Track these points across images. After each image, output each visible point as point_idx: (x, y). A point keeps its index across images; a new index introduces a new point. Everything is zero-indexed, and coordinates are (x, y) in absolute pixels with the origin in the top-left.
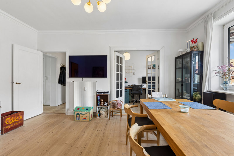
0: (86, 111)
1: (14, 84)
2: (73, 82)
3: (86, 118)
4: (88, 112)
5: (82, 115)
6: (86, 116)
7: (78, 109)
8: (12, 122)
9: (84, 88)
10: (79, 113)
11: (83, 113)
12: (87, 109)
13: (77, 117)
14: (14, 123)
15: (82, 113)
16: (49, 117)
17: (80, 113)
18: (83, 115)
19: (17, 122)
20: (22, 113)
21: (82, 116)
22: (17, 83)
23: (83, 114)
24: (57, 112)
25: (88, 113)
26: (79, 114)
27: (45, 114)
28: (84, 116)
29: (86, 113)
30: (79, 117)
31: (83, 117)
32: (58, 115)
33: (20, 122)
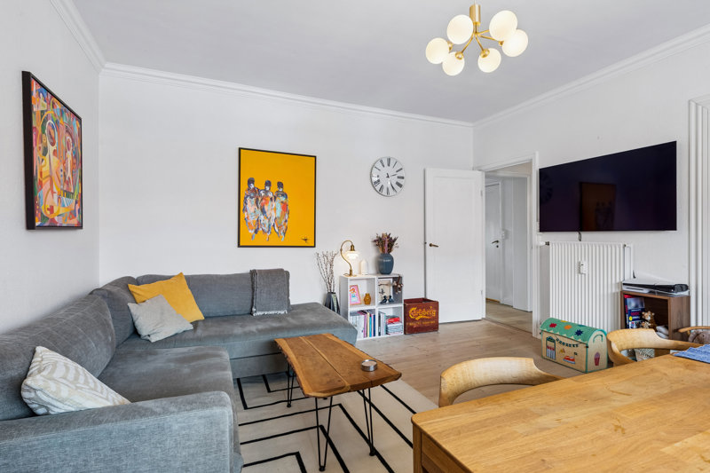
0: (573, 338)
1: (428, 245)
2: (548, 244)
3: (573, 360)
4: (580, 340)
5: (561, 347)
6: (576, 354)
7: (553, 325)
8: (419, 318)
9: (580, 265)
10: (555, 338)
11: (566, 341)
12: (579, 333)
13: (548, 347)
14: (422, 320)
15: (561, 339)
16: (490, 330)
17: (557, 340)
18: (566, 348)
19: (427, 320)
20: (436, 305)
21: (563, 351)
22: (431, 245)
23: (564, 344)
24: (520, 326)
25: (581, 347)
26: (554, 341)
27: (487, 322)
28: (569, 351)
29: (575, 343)
30: (554, 349)
31: (566, 354)
32: (516, 331)
33: (432, 322)
